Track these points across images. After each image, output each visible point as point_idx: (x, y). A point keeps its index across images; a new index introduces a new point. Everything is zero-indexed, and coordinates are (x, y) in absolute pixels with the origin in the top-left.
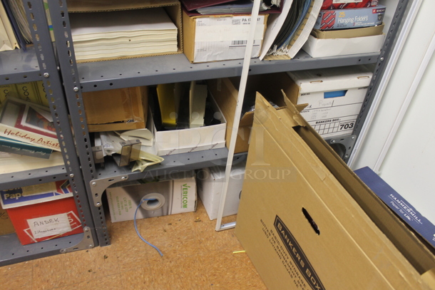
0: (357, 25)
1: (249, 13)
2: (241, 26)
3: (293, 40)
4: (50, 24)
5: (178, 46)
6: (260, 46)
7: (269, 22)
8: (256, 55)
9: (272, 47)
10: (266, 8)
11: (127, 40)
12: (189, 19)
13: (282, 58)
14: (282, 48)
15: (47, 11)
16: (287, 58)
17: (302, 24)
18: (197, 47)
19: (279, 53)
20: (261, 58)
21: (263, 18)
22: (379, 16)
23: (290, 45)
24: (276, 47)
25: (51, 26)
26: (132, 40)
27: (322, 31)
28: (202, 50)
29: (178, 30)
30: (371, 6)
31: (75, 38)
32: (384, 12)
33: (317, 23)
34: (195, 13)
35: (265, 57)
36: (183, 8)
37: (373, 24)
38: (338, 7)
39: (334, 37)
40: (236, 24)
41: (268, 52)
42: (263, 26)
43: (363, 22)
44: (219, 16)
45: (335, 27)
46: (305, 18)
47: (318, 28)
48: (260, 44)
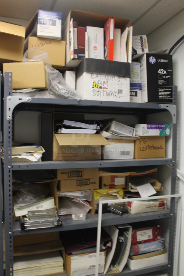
0: (152, 250)
1: (95, 252)
2: (93, 258)
3: (120, 261)
4: (4, 260)
5: (64, 269)
6: (104, 267)
7: (107, 255)
8: (102, 272)
9: (110, 266)
10: (104, 248)
11: (39, 268)
12: (68, 257)
13: (115, 272)
14: (115, 266)
15: (4, 255)
16: (118, 272)
17: (124, 253)
18: (72, 271)
19: (114, 269)
20: (105, 273)
21: (103, 253)
22: (162, 244)
23: (119, 264)
24: (112, 266)
25: (5, 262)
26: (42, 267)
27: (134, 256)
28: (75, 272)
29: (64, 261)
30: (157, 239)
31: (15, 268)
32: (164, 242)
33: (130, 252)
34: (71, 254)
35: (107, 272)
36: (66, 252)
37: (159, 248)
38: (140, 242)
39: (140, 258)
40: (91, 257)
41: (108, 269)
42: (103, 257)
43: (154, 248)
44: (82, 255)
45: (140, 253)
46: (125, 250)
47: (132, 254)
48: (103, 266)
